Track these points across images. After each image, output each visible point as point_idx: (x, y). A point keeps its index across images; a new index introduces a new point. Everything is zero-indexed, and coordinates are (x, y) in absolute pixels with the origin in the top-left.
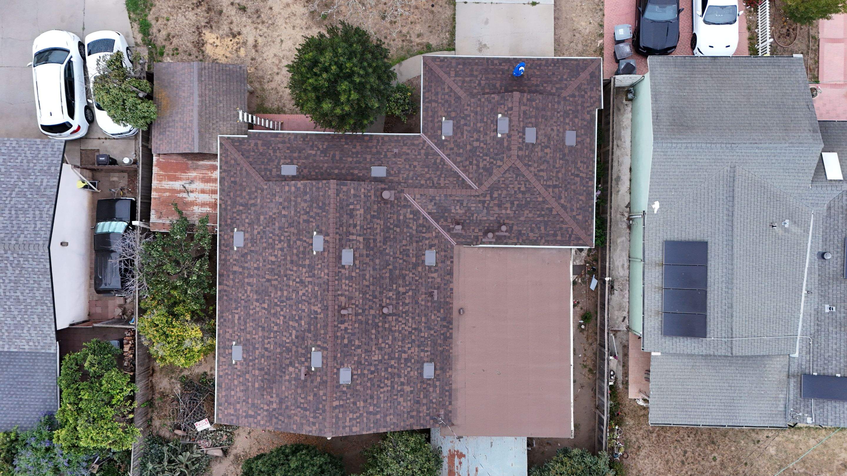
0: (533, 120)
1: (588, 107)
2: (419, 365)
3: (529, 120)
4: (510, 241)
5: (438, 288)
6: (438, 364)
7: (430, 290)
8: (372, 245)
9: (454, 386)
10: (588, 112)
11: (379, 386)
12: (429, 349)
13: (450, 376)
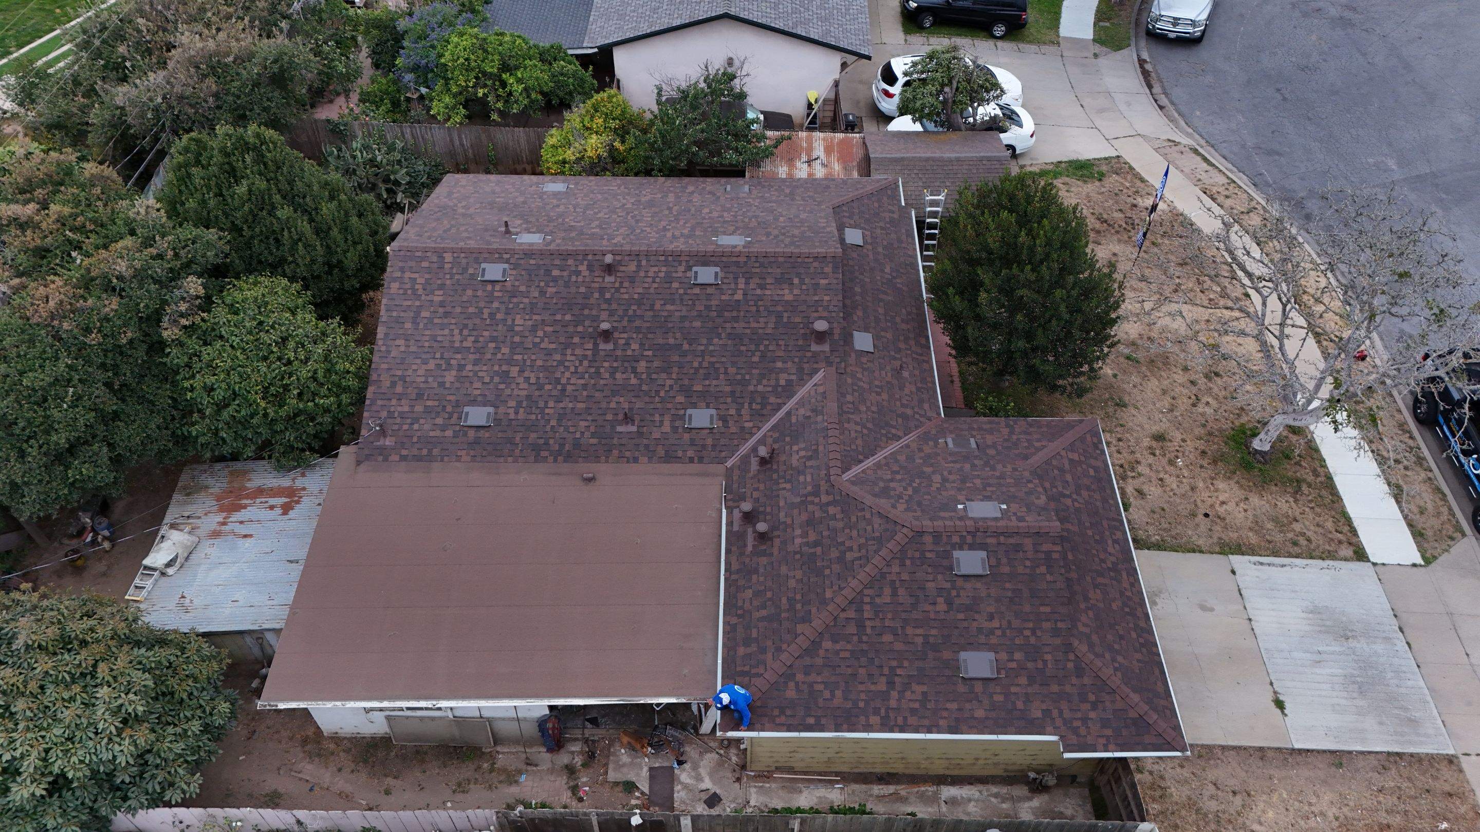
0: (1006, 569)
1: (1061, 712)
2: (491, 397)
3: (1004, 561)
4: (734, 559)
5: (640, 434)
6: (487, 435)
7: (637, 419)
8: (726, 314)
9: (436, 465)
10: (1047, 713)
11: (465, 326)
12: (522, 415)
13: (459, 458)
